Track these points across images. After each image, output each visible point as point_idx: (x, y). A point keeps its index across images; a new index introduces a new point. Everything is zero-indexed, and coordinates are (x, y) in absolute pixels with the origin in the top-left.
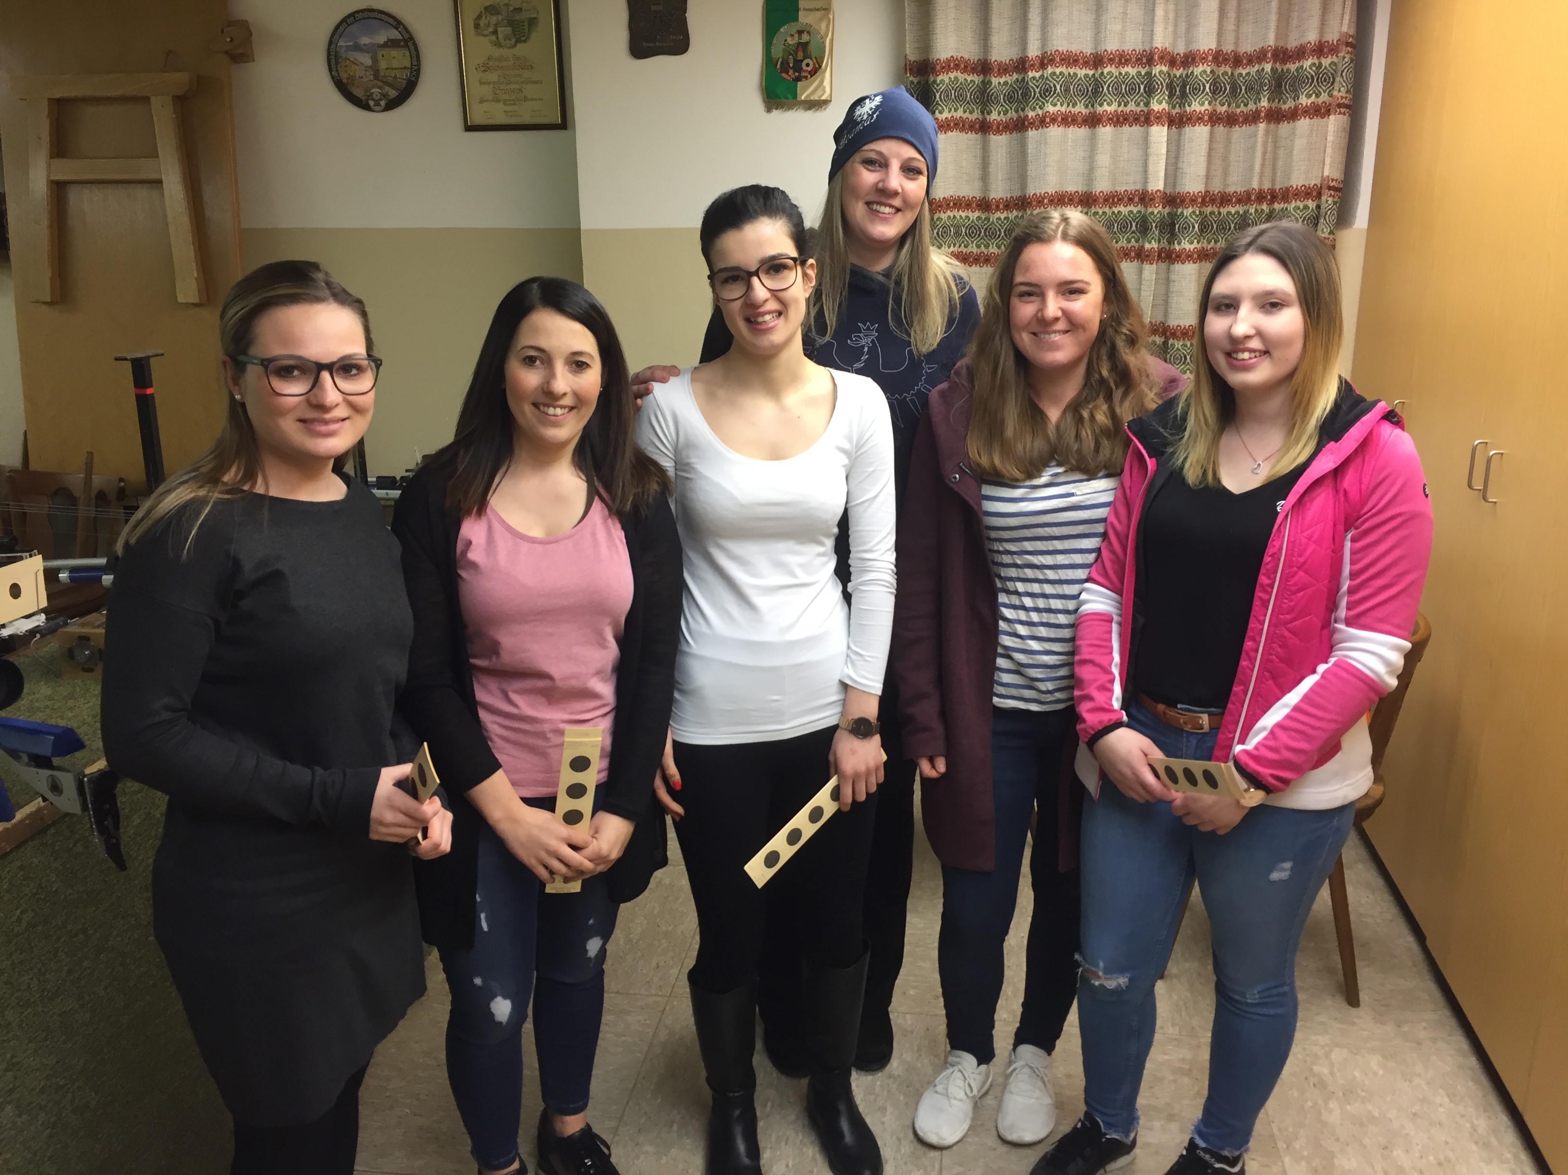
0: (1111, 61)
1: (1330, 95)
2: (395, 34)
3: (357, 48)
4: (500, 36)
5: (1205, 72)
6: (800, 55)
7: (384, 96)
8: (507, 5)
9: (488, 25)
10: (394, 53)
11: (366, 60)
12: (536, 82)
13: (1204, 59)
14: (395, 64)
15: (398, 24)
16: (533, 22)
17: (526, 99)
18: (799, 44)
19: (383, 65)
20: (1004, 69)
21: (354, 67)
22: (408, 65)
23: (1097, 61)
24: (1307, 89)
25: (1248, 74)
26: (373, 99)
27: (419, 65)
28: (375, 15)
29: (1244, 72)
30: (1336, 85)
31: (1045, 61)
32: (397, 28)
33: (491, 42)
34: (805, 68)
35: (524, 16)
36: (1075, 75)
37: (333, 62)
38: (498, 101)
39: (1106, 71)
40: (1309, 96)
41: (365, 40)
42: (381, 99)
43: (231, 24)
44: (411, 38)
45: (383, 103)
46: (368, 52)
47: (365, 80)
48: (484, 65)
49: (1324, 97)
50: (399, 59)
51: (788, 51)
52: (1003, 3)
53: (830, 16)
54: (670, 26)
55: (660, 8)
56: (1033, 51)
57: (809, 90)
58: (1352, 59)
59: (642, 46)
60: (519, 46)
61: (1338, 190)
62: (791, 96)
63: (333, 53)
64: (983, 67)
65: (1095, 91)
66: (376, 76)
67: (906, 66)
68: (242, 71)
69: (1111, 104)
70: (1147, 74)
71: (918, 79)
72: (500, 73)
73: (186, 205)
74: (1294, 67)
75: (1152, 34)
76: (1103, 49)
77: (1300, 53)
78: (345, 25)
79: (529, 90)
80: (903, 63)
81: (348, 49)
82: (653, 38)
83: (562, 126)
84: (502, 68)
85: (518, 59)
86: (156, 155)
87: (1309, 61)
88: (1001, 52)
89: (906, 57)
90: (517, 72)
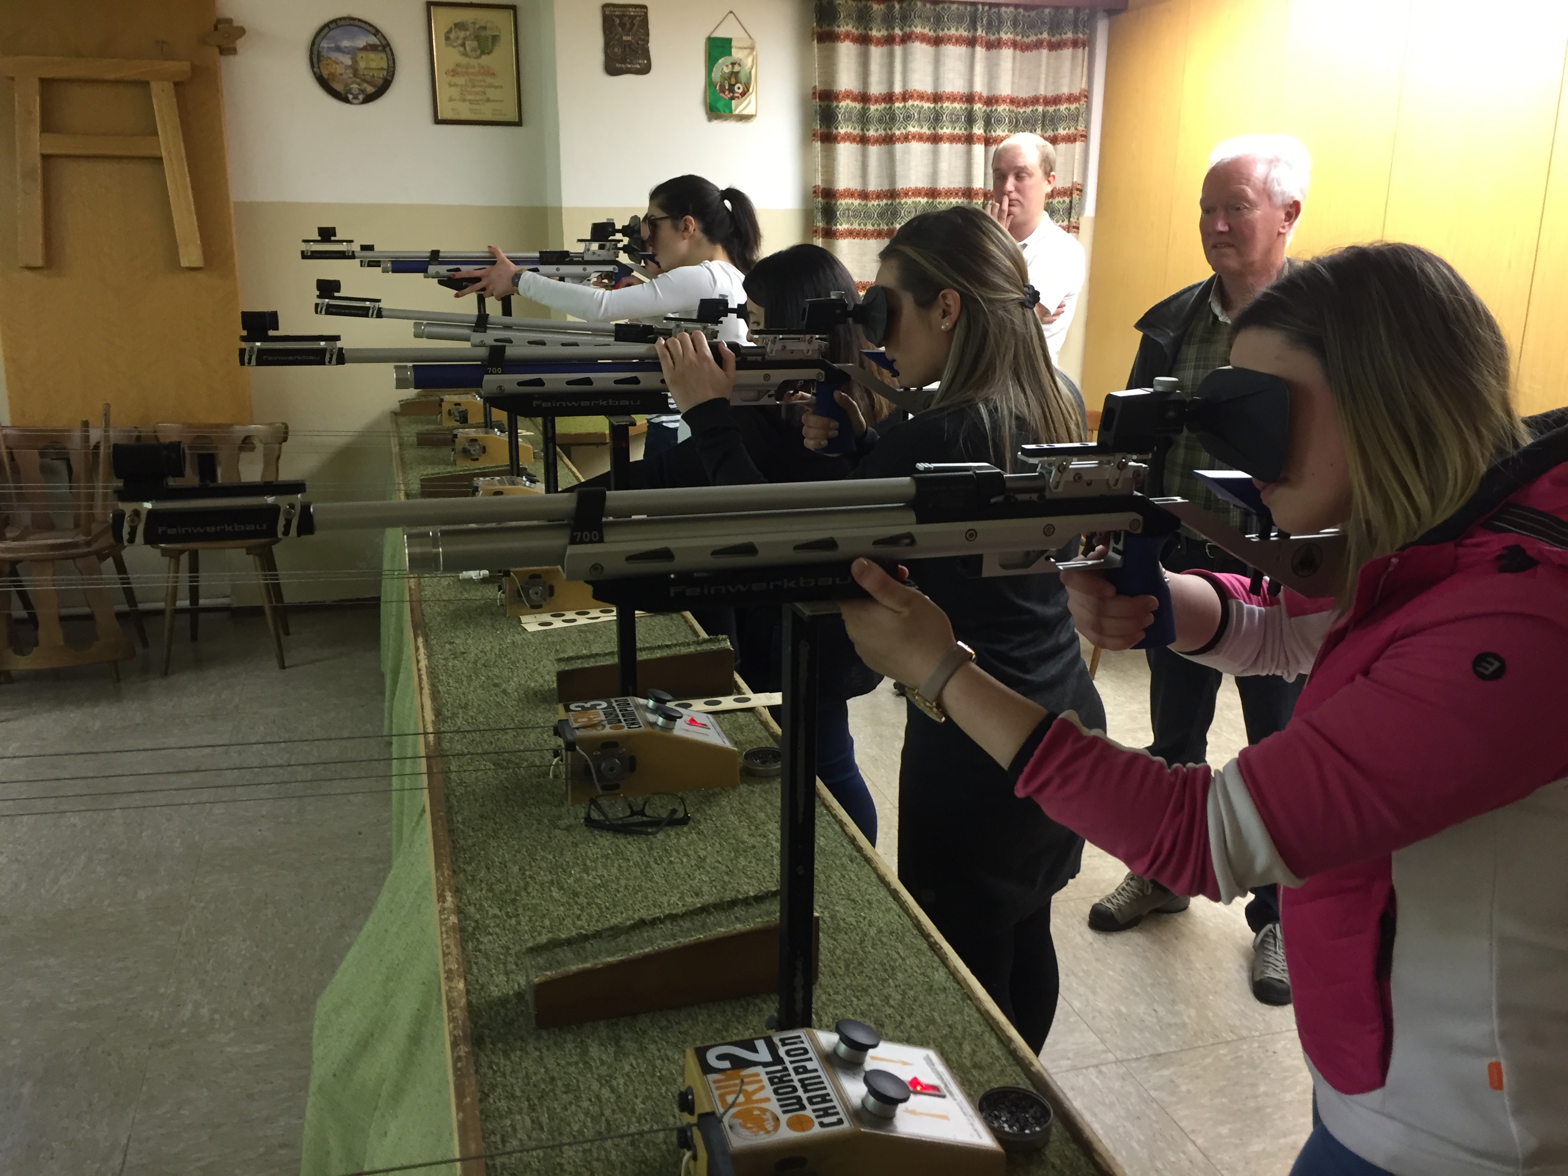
0: (948, 99)
1: (1076, 129)
2: (373, 40)
3: (338, 49)
4: (468, 48)
5: (1005, 109)
6: (733, 81)
7: (363, 91)
8: (474, 23)
9: (457, 38)
10: (372, 55)
11: (347, 61)
12: (497, 87)
13: (1004, 101)
14: (373, 65)
15: (377, 32)
16: (495, 39)
17: (488, 100)
18: (732, 72)
19: (362, 65)
20: (877, 101)
21: (334, 65)
22: (385, 66)
23: (937, 98)
24: (1064, 124)
25: (1025, 112)
26: (351, 94)
27: (394, 67)
28: (356, 23)
29: (1022, 111)
30: (1080, 124)
31: (905, 97)
32: (375, 35)
33: (459, 52)
34: (737, 90)
35: (489, 33)
36: (923, 107)
37: (315, 60)
38: (464, 100)
39: (945, 105)
40: (1064, 129)
41: (345, 43)
42: (359, 94)
43: (219, 21)
44: (388, 45)
45: (361, 97)
46: (348, 53)
47: (344, 77)
48: (453, 71)
49: (1072, 130)
50: (375, 62)
51: (724, 78)
52: (876, 53)
53: (754, 53)
54: (637, 53)
55: (629, 38)
56: (898, 89)
57: (740, 107)
58: (1087, 106)
59: (613, 68)
60: (484, 57)
61: (1081, 191)
62: (727, 111)
63: (315, 52)
64: (864, 98)
65: (936, 119)
66: (356, 74)
67: (814, 94)
68: (227, 62)
69: (947, 128)
70: (966, 108)
71: (823, 104)
72: (466, 77)
73: (188, 179)
74: (1051, 109)
75: (971, 82)
76: (940, 90)
77: (1056, 100)
78: (327, 29)
79: (491, 93)
80: (811, 92)
81: (329, 49)
82: (623, 61)
83: (519, 124)
84: (467, 74)
85: (483, 67)
86: (156, 134)
87: (1065, 106)
88: (876, 88)
89: (815, 87)
90: (480, 78)
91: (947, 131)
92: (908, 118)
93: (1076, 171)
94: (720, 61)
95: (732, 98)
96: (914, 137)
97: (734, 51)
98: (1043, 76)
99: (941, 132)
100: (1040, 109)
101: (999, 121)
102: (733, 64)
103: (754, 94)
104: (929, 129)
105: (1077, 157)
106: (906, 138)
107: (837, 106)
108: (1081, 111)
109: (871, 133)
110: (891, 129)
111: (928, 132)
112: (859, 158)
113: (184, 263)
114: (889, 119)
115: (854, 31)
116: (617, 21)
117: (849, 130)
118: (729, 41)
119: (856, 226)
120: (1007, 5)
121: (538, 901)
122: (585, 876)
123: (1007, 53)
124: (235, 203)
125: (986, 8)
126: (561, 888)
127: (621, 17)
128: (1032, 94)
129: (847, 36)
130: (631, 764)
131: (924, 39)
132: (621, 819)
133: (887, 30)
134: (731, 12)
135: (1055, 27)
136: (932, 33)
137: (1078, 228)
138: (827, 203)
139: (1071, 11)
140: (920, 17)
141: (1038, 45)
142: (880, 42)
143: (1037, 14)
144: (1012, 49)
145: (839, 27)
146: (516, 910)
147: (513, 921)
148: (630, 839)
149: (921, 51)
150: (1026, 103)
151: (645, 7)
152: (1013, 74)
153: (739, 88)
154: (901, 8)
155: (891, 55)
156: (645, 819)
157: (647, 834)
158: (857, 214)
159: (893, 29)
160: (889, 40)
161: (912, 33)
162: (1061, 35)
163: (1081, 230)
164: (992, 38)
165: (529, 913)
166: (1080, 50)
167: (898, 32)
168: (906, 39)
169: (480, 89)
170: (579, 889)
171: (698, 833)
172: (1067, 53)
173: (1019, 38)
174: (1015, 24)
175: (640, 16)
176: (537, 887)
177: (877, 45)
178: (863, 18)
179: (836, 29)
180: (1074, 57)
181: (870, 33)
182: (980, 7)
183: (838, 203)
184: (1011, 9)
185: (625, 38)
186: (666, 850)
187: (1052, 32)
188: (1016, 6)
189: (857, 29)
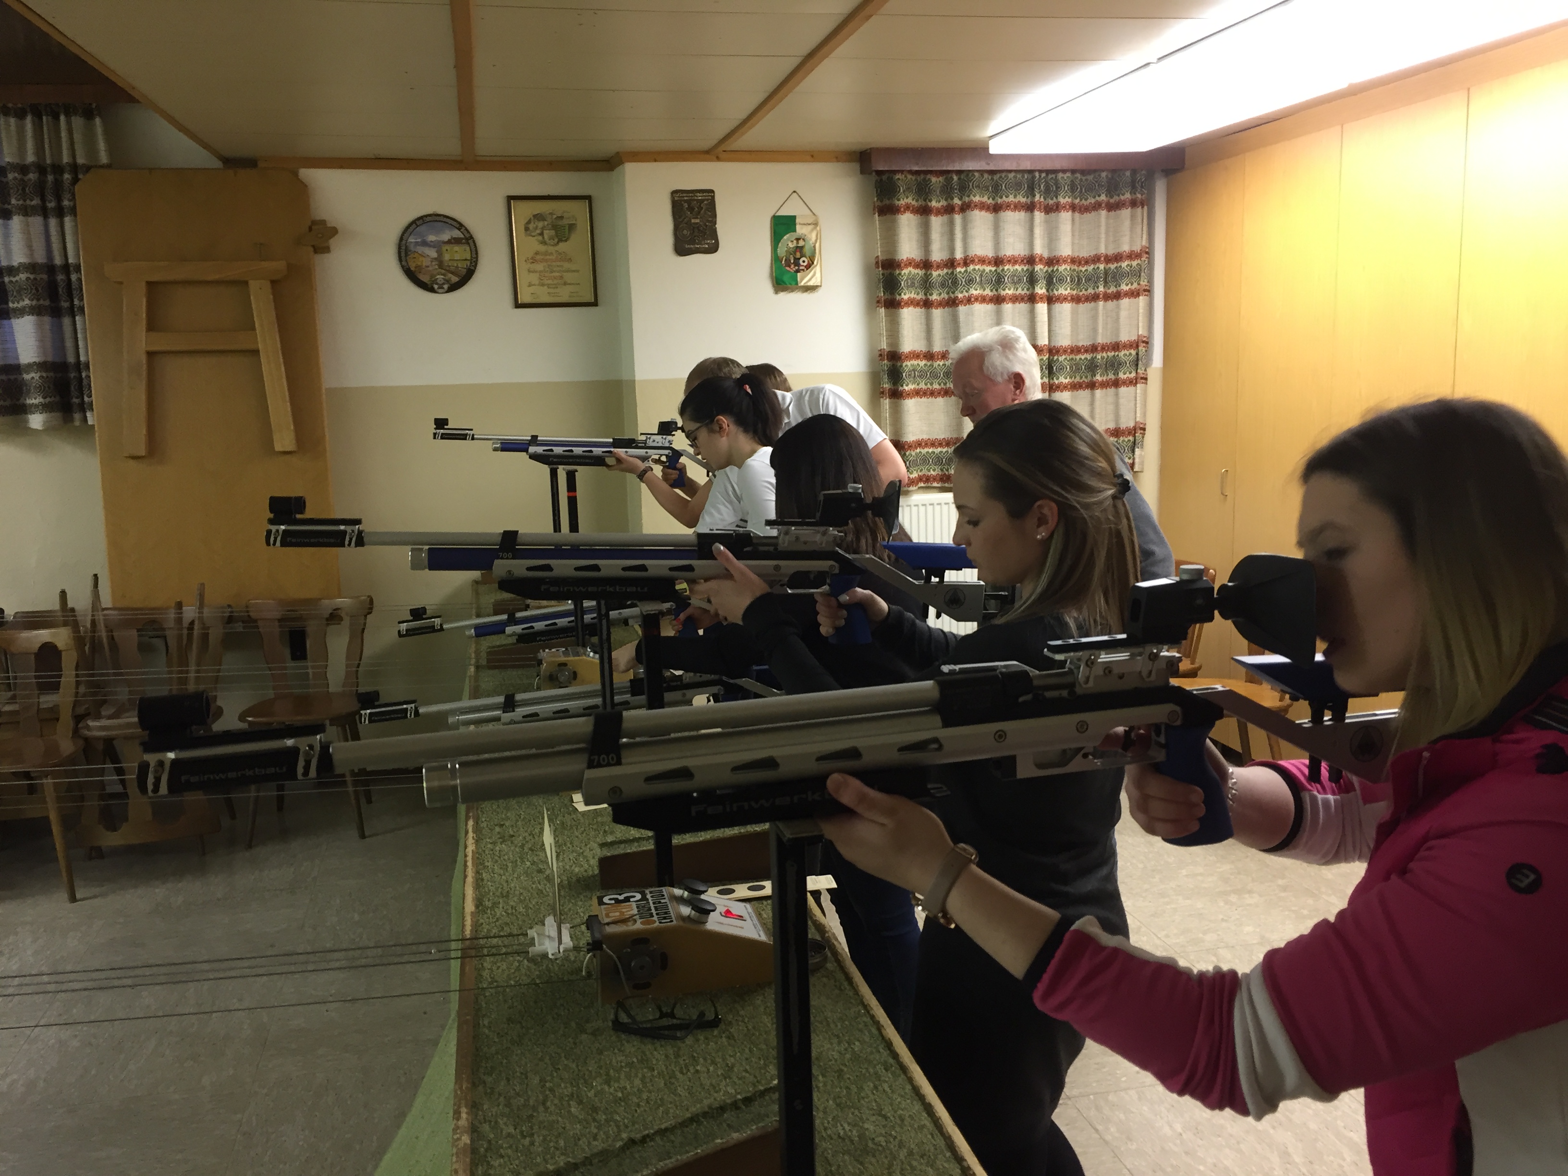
0: (1009, 261)
1: (1139, 284)
2: (457, 234)
3: (425, 243)
4: (546, 237)
5: (1066, 269)
6: (798, 255)
7: (448, 281)
8: (551, 214)
9: (536, 228)
10: (456, 248)
11: (433, 254)
12: (574, 271)
13: (1065, 261)
14: (457, 257)
15: (460, 226)
16: (572, 227)
17: (565, 284)
18: (797, 247)
19: (447, 257)
20: (938, 267)
21: (421, 259)
22: (469, 258)
23: (998, 261)
24: (1126, 280)
25: (1086, 270)
26: (437, 284)
27: (477, 258)
28: (441, 219)
29: (1083, 269)
30: (1142, 279)
31: (966, 262)
32: (459, 229)
33: (538, 241)
34: (802, 263)
35: (565, 222)
36: (984, 270)
37: (403, 254)
38: (543, 285)
39: (1006, 268)
40: (1127, 285)
41: (432, 238)
42: (444, 284)
43: (314, 222)
44: (471, 237)
45: (446, 287)
46: (434, 247)
47: (430, 268)
48: (532, 258)
49: (1135, 285)
50: (461, 253)
51: (789, 252)
52: (937, 222)
53: (818, 228)
54: (705, 233)
55: (697, 221)
56: (959, 255)
57: (806, 279)
58: (1149, 262)
59: (683, 247)
60: (561, 244)
61: (1147, 343)
62: (793, 283)
63: (403, 248)
64: (926, 265)
65: (998, 281)
66: (441, 264)
67: (877, 263)
68: (322, 262)
69: (1009, 289)
70: (1027, 270)
71: (887, 272)
72: (545, 264)
73: (283, 369)
74: (1112, 266)
75: (1031, 244)
76: (1001, 254)
77: (1118, 258)
78: (414, 226)
79: (568, 277)
80: (874, 262)
81: (417, 243)
82: (693, 242)
83: (595, 304)
84: (546, 261)
85: (560, 254)
86: (253, 328)
87: (1126, 263)
88: (937, 255)
89: (878, 257)
90: (559, 263)
91: (1009, 292)
92: (970, 281)
93: (1141, 325)
94: (785, 237)
95: (798, 271)
96: (976, 300)
97: (798, 227)
98: (1103, 236)
99: (1003, 293)
100: (1102, 267)
101: (1061, 280)
102: (798, 239)
103: (818, 268)
104: (992, 291)
105: (1141, 311)
106: (969, 301)
107: (900, 274)
108: (1143, 267)
109: (935, 297)
110: (953, 293)
111: (990, 294)
112: (923, 321)
113: (278, 447)
114: (952, 283)
115: (914, 203)
116: (686, 205)
117: (913, 296)
118: (794, 218)
119: (922, 386)
120: (1064, 171)
121: (554, 1118)
122: (606, 1088)
123: (1066, 216)
124: (326, 389)
125: (1043, 175)
126: (580, 1102)
127: (689, 202)
128: (1093, 253)
129: (907, 208)
130: (663, 961)
131: (983, 207)
132: (650, 1021)
133: (946, 200)
134: (794, 192)
135: (1112, 188)
136: (990, 201)
137: (1146, 379)
138: (893, 365)
139: (1128, 173)
140: (978, 187)
141: (1097, 207)
142: (939, 212)
143: (1095, 177)
144: (1070, 213)
145: (899, 200)
146: (531, 1128)
147: (527, 1141)
148: (658, 1044)
149: (981, 220)
150: (1087, 262)
151: (712, 191)
152: (1073, 235)
153: (804, 262)
154: (959, 179)
155: (951, 224)
156: (675, 1021)
157: (675, 1038)
158: (922, 374)
159: (952, 199)
160: (949, 210)
161: (970, 202)
162: (1119, 196)
163: (1148, 382)
164: (1051, 202)
165: (544, 1132)
166: (1139, 210)
167: (957, 201)
168: (965, 208)
169: (557, 274)
170: (599, 1105)
171: (728, 1038)
172: (1126, 213)
173: (1077, 201)
174: (1073, 188)
175: (708, 200)
176: (556, 1101)
177: (937, 215)
178: (923, 190)
179: (897, 203)
180: (1133, 217)
181: (929, 204)
182: (1037, 174)
183: (904, 364)
184: (1068, 174)
185: (693, 221)
186: (693, 1057)
187: (1110, 194)
188: (1073, 172)
189: (917, 201)
